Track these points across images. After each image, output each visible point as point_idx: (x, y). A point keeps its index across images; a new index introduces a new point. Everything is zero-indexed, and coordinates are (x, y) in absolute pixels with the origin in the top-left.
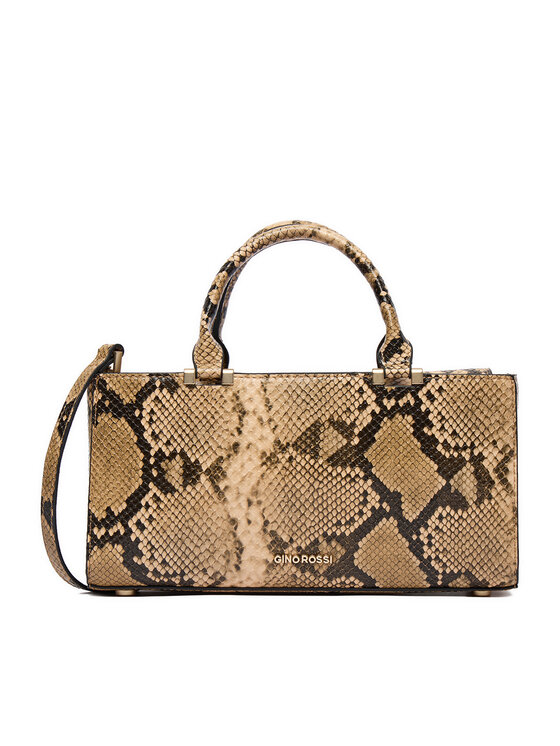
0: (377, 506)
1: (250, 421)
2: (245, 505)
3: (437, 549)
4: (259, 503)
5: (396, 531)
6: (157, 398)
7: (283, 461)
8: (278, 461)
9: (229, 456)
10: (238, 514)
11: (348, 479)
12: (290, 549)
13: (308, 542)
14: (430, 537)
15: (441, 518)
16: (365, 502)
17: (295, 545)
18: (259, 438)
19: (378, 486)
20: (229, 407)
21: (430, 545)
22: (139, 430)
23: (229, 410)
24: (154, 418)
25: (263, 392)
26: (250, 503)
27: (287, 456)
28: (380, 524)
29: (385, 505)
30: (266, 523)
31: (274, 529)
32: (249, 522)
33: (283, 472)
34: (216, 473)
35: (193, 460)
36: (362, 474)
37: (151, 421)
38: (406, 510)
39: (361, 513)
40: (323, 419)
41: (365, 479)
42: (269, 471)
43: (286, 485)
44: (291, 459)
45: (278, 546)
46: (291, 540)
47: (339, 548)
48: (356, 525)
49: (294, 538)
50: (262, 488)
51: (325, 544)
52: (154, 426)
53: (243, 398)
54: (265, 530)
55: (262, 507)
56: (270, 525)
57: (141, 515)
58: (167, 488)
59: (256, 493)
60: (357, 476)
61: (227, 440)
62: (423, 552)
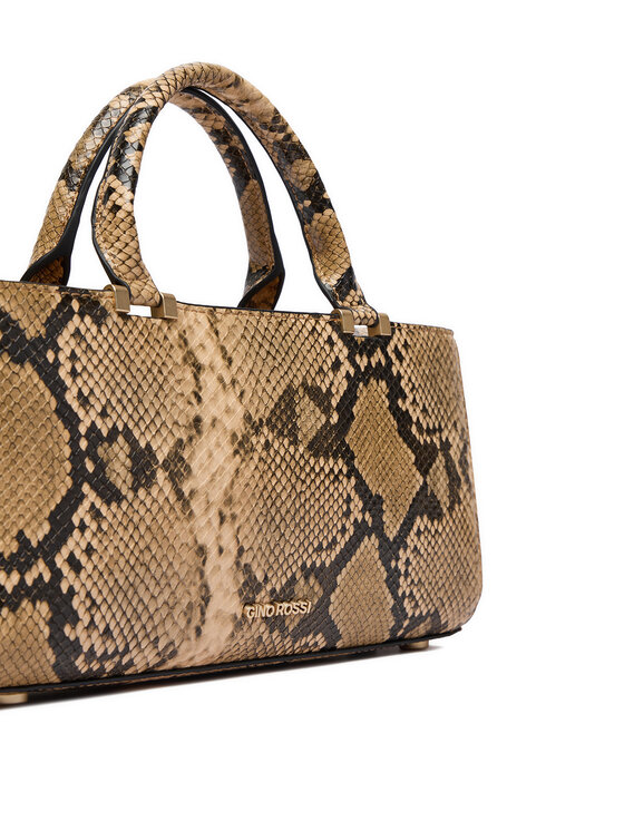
0: (360, 519)
1: (209, 380)
2: (216, 521)
3: (413, 581)
4: (234, 517)
5: (377, 555)
6: (77, 331)
7: (259, 448)
8: (253, 450)
9: (190, 439)
10: (207, 539)
11: (332, 477)
12: (263, 593)
13: (284, 581)
14: (408, 562)
15: (419, 533)
16: (347, 514)
17: (269, 588)
18: (225, 410)
19: (361, 487)
20: (178, 355)
21: (407, 574)
22: (58, 389)
23: (179, 361)
24: (79, 368)
25: (213, 335)
26: (222, 519)
27: (263, 441)
28: (362, 546)
29: (367, 516)
30: (241, 551)
31: (249, 561)
32: (221, 551)
33: (261, 466)
34: (178, 467)
35: (143, 444)
36: (345, 470)
37: (74, 373)
38: (387, 523)
39: (344, 531)
40: (296, 383)
41: (348, 476)
42: (244, 464)
43: (265, 488)
44: (267, 446)
45: (249, 590)
46: (266, 579)
47: (317, 588)
48: (338, 549)
49: (270, 575)
50: (237, 493)
51: (302, 582)
52: (79, 381)
53: (193, 343)
54: (238, 564)
55: (237, 526)
56: (245, 555)
57: (74, 544)
58: (110, 494)
59: (229, 501)
60: (341, 471)
61: (183, 412)
62: (398, 586)
